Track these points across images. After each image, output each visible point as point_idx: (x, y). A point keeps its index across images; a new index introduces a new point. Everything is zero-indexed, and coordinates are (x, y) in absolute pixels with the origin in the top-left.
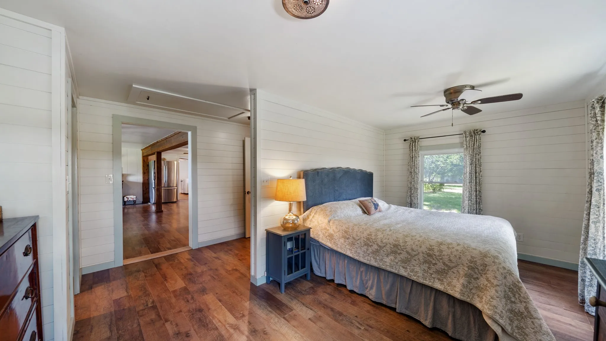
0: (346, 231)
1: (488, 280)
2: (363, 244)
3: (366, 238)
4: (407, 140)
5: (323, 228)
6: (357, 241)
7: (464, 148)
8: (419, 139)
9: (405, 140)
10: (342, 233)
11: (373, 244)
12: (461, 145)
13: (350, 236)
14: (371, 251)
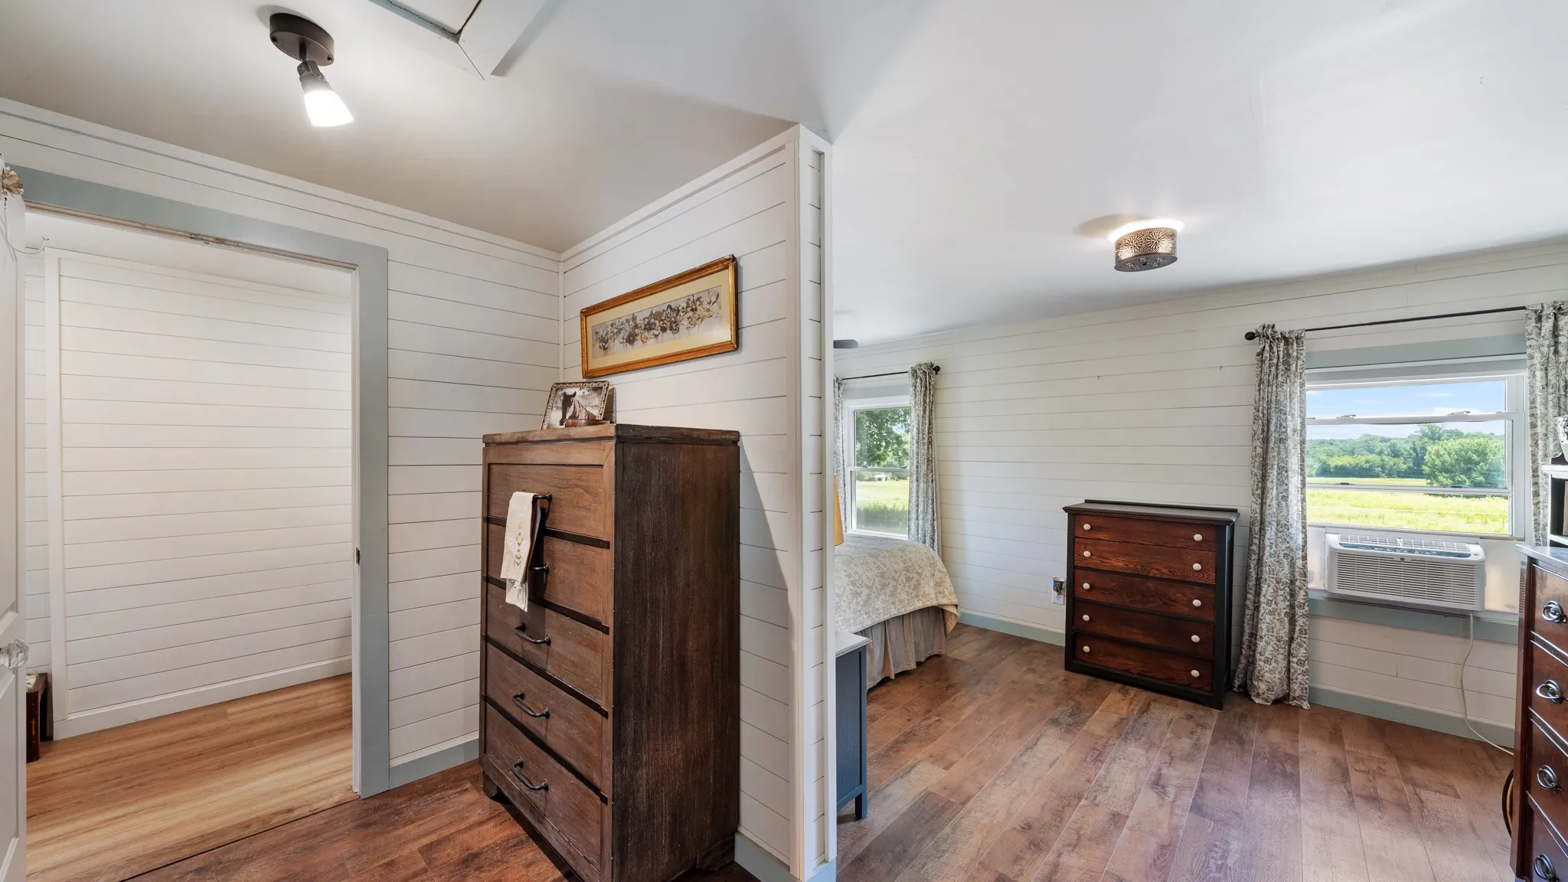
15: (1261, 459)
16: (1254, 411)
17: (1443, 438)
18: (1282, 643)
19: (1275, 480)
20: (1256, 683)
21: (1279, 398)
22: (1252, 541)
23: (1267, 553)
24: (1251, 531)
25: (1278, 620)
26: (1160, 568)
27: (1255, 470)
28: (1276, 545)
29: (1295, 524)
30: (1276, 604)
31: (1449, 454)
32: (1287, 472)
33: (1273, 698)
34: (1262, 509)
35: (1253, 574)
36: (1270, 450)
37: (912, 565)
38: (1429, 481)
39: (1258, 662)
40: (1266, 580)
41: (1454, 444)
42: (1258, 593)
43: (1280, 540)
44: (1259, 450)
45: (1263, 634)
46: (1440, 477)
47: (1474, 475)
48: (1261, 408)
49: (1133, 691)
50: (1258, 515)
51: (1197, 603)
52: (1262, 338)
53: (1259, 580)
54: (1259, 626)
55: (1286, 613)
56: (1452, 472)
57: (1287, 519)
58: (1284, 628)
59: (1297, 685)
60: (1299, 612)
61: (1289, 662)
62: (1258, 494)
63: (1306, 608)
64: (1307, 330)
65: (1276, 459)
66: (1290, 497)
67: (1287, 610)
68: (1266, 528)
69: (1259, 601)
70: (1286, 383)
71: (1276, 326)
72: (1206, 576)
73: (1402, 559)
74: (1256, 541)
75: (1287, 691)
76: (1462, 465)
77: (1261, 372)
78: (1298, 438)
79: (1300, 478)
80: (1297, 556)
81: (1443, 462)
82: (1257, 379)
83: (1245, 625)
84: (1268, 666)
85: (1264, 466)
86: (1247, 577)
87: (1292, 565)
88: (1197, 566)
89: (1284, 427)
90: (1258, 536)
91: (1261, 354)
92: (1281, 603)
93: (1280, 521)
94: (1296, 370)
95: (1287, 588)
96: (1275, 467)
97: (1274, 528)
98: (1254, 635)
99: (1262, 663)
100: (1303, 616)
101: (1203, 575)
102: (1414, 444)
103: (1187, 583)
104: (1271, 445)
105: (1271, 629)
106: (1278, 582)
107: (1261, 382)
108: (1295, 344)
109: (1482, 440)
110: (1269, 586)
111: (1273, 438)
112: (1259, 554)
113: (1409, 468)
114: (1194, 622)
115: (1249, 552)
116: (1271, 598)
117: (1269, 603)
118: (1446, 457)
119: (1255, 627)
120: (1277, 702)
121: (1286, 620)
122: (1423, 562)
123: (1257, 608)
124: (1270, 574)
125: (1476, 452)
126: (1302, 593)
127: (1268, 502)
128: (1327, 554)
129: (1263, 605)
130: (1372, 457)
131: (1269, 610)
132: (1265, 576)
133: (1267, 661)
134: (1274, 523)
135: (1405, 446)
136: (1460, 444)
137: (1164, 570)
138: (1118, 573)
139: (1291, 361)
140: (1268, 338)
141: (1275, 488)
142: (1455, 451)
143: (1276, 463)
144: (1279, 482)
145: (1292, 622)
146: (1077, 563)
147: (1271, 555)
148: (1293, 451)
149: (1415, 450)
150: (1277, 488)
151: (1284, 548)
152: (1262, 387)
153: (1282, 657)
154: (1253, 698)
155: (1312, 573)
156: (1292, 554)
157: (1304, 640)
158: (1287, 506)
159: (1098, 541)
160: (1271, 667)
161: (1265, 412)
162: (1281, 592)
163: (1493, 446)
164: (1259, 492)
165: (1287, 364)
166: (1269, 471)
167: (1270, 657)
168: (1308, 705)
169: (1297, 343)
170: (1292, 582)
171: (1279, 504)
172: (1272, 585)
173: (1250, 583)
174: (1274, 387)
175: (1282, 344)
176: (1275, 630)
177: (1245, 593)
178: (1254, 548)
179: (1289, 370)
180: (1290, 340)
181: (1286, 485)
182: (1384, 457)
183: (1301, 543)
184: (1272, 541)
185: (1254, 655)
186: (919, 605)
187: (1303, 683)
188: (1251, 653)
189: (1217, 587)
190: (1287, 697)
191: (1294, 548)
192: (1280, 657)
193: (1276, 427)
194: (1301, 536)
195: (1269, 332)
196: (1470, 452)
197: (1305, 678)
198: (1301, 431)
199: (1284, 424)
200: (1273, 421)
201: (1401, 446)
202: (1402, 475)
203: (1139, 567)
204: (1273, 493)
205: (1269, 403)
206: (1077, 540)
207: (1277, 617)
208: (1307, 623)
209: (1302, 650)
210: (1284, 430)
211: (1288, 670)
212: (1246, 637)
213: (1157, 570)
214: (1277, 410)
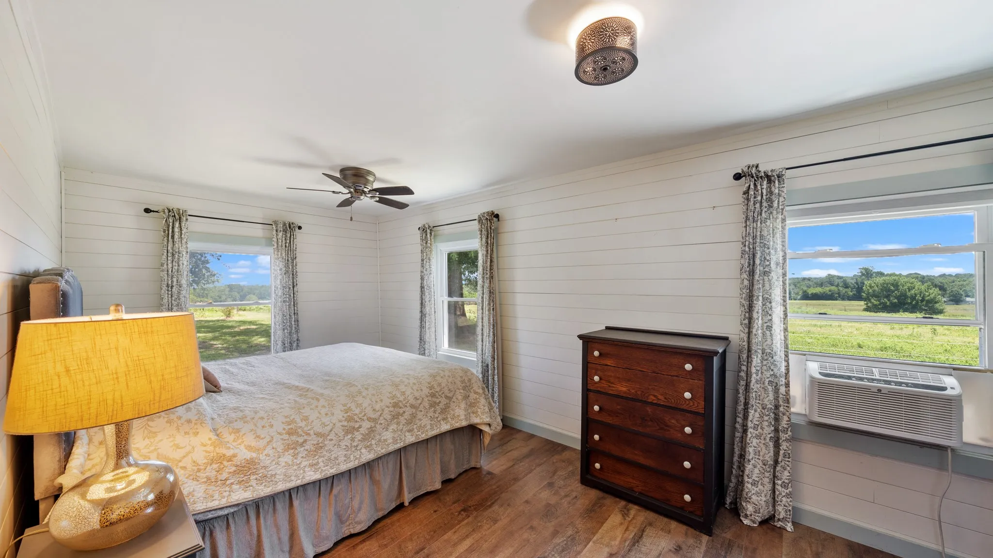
0: (290, 431)
1: (476, 393)
2: (341, 434)
3: (345, 420)
4: (153, 211)
5: (200, 462)
6: (328, 435)
7: (274, 247)
8: (189, 215)
9: (147, 211)
10: (282, 439)
11: (361, 424)
12: (269, 242)
13: (308, 434)
14: (360, 438)
15: (748, 291)
16: (742, 246)
17: (873, 276)
18: (767, 466)
19: (760, 311)
20: (744, 504)
21: (762, 233)
22: (740, 368)
23: (753, 381)
24: (739, 358)
25: (764, 444)
26: (657, 395)
27: (743, 301)
28: (762, 373)
29: (779, 352)
30: (762, 428)
31: (877, 286)
32: (770, 303)
33: (760, 520)
34: (749, 337)
35: (742, 399)
36: (755, 283)
37: (441, 390)
38: (866, 302)
39: (746, 484)
40: (753, 406)
41: (880, 280)
42: (746, 417)
43: (765, 368)
44: (746, 283)
45: (750, 458)
46: (872, 300)
47: (891, 299)
48: (747, 243)
49: (634, 509)
50: (745, 343)
51: (688, 430)
52: (748, 177)
53: (746, 404)
54: (747, 450)
55: (771, 437)
56: (879, 297)
57: (770, 346)
58: (769, 452)
59: (781, 508)
60: (783, 436)
61: (774, 484)
62: (745, 324)
63: (789, 433)
64: (787, 169)
65: (761, 290)
66: (774, 327)
67: (772, 435)
68: (753, 356)
69: (747, 426)
70: (770, 219)
71: (759, 166)
72: (696, 405)
73: (879, 390)
74: (744, 368)
75: (772, 513)
76: (885, 293)
77: (747, 209)
78: (780, 271)
79: (782, 308)
80: (781, 383)
81: (874, 291)
82: (744, 216)
83: (735, 447)
84: (755, 489)
85: (751, 297)
86: (736, 401)
87: (776, 391)
88: (687, 395)
89: (768, 261)
90: (745, 363)
91: (746, 192)
92: (766, 427)
93: (765, 350)
94: (778, 207)
95: (771, 414)
96: (761, 298)
97: (759, 356)
98: (742, 456)
99: (749, 486)
100: (787, 440)
101: (694, 403)
102: (857, 280)
103: (678, 409)
104: (757, 277)
105: (756, 453)
106: (763, 408)
107: (747, 219)
108: (777, 182)
109: (896, 278)
110: (756, 411)
111: (758, 271)
112: (747, 380)
113: (854, 294)
114: (684, 448)
115: (738, 378)
116: (757, 423)
117: (755, 428)
118: (876, 288)
119: (743, 449)
120: (764, 522)
121: (771, 444)
122: (899, 393)
123: (745, 431)
124: (756, 399)
125: (893, 285)
126: (786, 418)
127: (754, 331)
128: (808, 383)
129: (750, 430)
130: (833, 288)
131: (756, 434)
132: (752, 402)
133: (754, 484)
134: (760, 351)
135: (852, 281)
136: (883, 280)
137: (660, 397)
138: (622, 397)
139: (773, 197)
140: (753, 177)
141: (760, 318)
142: (881, 284)
143: (761, 294)
144: (764, 314)
145: (777, 445)
146: (590, 387)
147: (757, 382)
148: (776, 283)
149: (857, 283)
150: (762, 318)
151: (769, 376)
152: (748, 223)
153: (768, 480)
154: (742, 518)
155: (794, 397)
156: (776, 381)
157: (787, 463)
158: (771, 335)
159: (606, 367)
160: (758, 489)
161: (751, 247)
162: (766, 418)
163: (902, 281)
164: (746, 321)
165: (770, 201)
166: (755, 302)
167: (757, 479)
168: (792, 527)
169: (779, 182)
170: (777, 407)
171: (764, 334)
172: (759, 410)
173: (739, 407)
174: (759, 223)
175: (765, 182)
176: (761, 454)
177: (735, 416)
178: (743, 374)
179: (772, 207)
180: (773, 178)
181: (770, 315)
182: (840, 288)
183: (784, 371)
184: (758, 368)
185: (742, 476)
186: (445, 427)
187: (787, 505)
188: (741, 473)
189: (706, 415)
190: (772, 517)
191: (778, 375)
192: (766, 480)
193: (761, 260)
194: (784, 364)
195: (754, 171)
196: (889, 285)
197: (789, 500)
198: (783, 264)
199: (768, 258)
200: (758, 256)
201: (849, 281)
202: (850, 299)
203: (639, 393)
204: (758, 323)
205: (754, 238)
206: (589, 365)
207: (763, 442)
208: (790, 447)
209: (786, 473)
210: (768, 263)
211: (774, 492)
212: (736, 458)
213: (655, 396)
214: (762, 245)
